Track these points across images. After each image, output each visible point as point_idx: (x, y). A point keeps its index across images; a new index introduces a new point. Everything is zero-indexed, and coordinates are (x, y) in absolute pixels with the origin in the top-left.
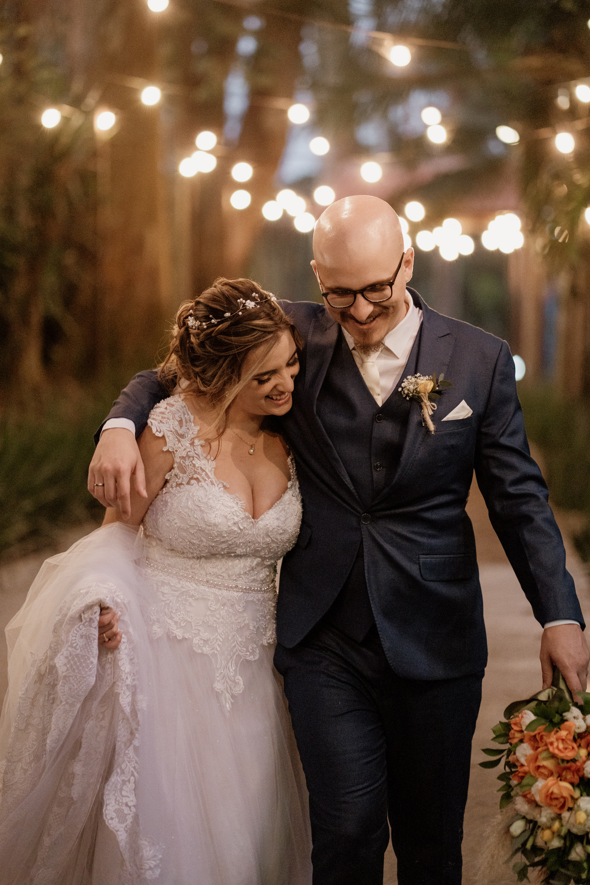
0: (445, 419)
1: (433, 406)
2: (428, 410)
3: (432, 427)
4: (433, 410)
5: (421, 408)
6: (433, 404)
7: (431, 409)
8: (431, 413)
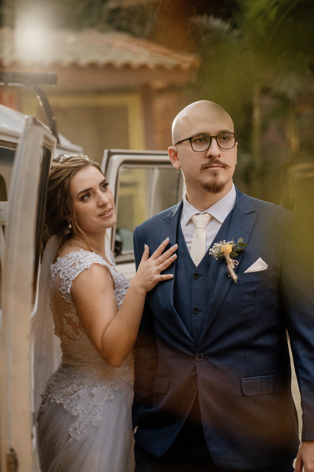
0: (246, 272)
1: (236, 263)
2: (231, 265)
3: (235, 277)
4: (235, 266)
5: (226, 264)
6: (236, 261)
7: (234, 264)
8: (234, 267)
